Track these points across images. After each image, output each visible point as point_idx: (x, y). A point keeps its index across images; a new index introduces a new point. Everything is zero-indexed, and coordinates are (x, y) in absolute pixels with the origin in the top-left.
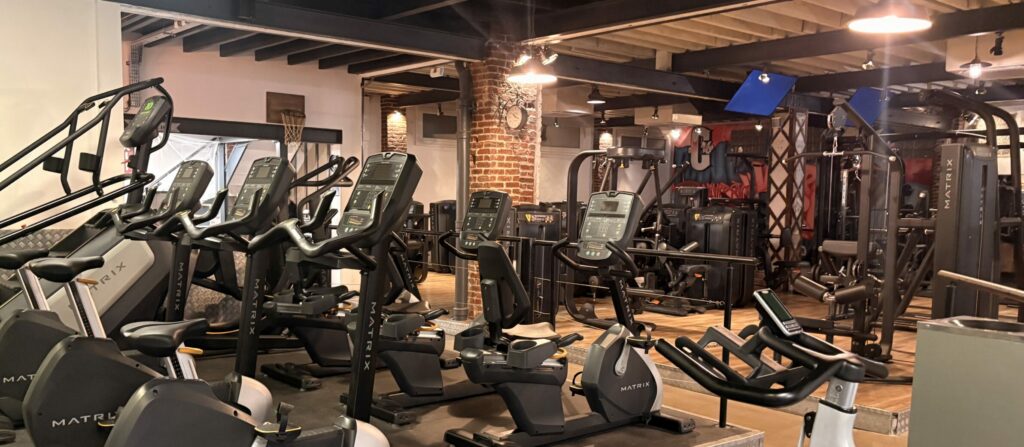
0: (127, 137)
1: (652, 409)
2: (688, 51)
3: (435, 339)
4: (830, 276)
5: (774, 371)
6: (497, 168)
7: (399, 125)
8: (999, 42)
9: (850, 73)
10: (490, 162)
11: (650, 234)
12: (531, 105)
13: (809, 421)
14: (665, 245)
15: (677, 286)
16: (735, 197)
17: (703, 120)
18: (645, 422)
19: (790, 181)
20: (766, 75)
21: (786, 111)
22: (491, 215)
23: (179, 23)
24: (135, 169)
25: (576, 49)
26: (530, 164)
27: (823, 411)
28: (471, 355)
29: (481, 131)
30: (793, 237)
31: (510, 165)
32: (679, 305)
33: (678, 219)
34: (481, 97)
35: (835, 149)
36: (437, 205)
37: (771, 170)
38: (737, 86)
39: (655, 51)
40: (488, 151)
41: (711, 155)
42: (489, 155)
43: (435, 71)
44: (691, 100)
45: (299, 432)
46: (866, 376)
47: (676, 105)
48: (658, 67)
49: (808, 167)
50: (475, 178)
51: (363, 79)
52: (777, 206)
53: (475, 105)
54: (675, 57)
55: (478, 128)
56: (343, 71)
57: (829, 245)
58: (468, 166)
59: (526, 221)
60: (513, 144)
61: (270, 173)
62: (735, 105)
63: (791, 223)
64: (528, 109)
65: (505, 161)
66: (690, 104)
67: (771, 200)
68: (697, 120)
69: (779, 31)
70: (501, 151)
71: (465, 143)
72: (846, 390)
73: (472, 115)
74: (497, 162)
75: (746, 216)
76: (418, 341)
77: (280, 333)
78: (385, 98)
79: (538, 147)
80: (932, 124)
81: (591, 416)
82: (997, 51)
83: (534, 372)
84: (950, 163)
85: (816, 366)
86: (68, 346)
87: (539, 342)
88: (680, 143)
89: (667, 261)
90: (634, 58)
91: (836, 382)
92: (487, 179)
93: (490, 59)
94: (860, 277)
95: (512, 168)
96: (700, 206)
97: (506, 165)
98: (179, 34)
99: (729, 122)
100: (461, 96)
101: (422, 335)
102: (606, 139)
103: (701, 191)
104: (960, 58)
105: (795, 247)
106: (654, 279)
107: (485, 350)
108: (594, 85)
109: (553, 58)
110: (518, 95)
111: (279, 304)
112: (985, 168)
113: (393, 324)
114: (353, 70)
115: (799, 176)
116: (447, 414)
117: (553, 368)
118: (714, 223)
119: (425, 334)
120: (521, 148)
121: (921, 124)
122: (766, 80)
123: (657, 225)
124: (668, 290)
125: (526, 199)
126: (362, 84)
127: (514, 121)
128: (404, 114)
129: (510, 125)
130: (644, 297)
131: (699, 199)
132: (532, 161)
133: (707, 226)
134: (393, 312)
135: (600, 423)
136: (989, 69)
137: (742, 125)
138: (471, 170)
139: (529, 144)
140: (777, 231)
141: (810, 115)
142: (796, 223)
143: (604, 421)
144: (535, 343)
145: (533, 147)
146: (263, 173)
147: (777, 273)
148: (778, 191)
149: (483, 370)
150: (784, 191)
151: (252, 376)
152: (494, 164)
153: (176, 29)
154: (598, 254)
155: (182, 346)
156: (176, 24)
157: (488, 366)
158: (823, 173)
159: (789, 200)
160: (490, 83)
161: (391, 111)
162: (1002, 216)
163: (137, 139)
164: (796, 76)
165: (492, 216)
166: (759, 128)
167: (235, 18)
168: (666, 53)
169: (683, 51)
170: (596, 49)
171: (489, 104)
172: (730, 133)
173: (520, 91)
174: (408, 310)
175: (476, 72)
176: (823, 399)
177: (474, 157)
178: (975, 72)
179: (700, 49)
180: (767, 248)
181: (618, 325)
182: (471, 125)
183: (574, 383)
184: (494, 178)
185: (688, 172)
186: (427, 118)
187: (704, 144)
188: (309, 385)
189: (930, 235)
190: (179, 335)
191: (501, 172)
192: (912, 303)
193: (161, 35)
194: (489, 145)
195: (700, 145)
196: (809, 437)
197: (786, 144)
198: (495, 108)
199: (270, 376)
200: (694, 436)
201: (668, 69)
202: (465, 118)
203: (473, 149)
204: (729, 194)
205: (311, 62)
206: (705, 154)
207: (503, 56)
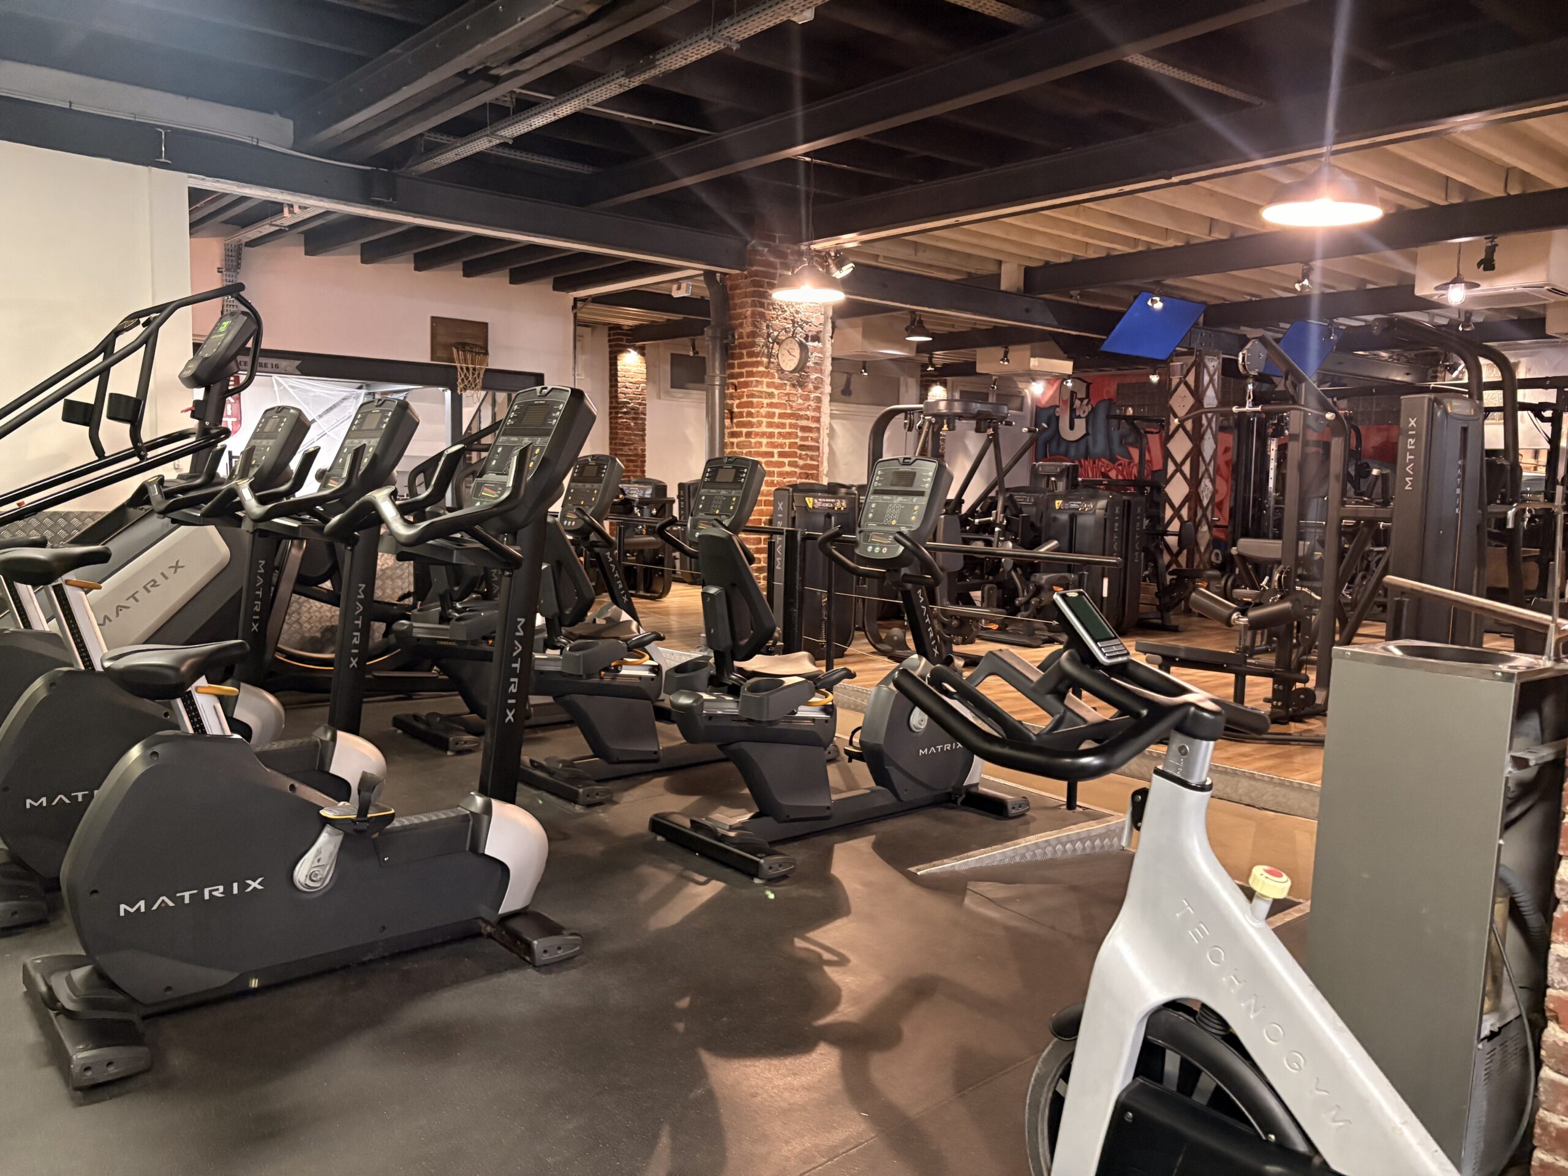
0: (189, 373)
1: (965, 784)
2: (1047, 263)
3: (646, 678)
4: (1248, 591)
5: (1085, 721)
6: (764, 429)
7: (634, 369)
8: (1490, 251)
9: (1281, 299)
10: (754, 420)
11: (988, 528)
12: (816, 338)
13: (1139, 802)
14: (1010, 544)
15: (1028, 602)
16: (1120, 477)
17: (1075, 367)
18: (955, 801)
19: (1195, 454)
20: (1158, 299)
21: (1190, 353)
22: (733, 492)
23: (291, 206)
24: (202, 420)
25: (885, 257)
26: (814, 425)
27: (1159, 787)
28: (685, 701)
29: (741, 375)
30: (1199, 535)
31: (783, 426)
32: (1031, 632)
33: (1034, 509)
34: (741, 325)
35: (1249, 402)
36: (689, 485)
37: (1169, 437)
38: (1119, 316)
39: (1000, 263)
40: (750, 404)
41: (1087, 418)
42: (753, 410)
43: (679, 288)
44: (1054, 336)
45: (392, 817)
46: (1226, 729)
47: (1037, 344)
48: (1004, 286)
49: (1221, 435)
50: (732, 443)
51: (576, 300)
52: (1177, 490)
53: (733, 336)
54: (1028, 272)
55: (736, 370)
56: (543, 288)
57: (1247, 546)
58: (723, 427)
59: (806, 507)
60: (788, 394)
61: (381, 422)
62: (1114, 343)
63: (1195, 514)
64: (810, 344)
65: (776, 420)
66: (1053, 344)
67: (1168, 481)
68: (1066, 366)
69: (1177, 235)
70: (770, 405)
71: (717, 392)
72: (1195, 752)
73: (728, 352)
74: (764, 420)
75: (1129, 501)
76: (619, 681)
77: (430, 670)
78: (615, 329)
79: (826, 399)
80: (1399, 378)
81: (873, 791)
82: (1488, 264)
83: (782, 726)
84: (1412, 423)
85: (1145, 712)
86: (51, 685)
87: (788, 681)
88: (1044, 402)
89: (1014, 568)
90: (969, 274)
91: (1178, 740)
92: (750, 445)
93: (755, 268)
94: (1285, 590)
95: (788, 430)
96: (1067, 487)
97: (778, 426)
98: (292, 227)
99: (1114, 372)
100: (713, 323)
101: (624, 671)
102: (937, 393)
103: (1068, 467)
104: (1438, 277)
105: (1202, 549)
106: (996, 593)
107: (710, 693)
108: (913, 312)
109: (847, 269)
110: (793, 322)
111: (415, 624)
112: (1465, 430)
113: (577, 654)
114: (562, 285)
115: (1208, 447)
116: (661, 790)
117: (813, 720)
118: (1083, 513)
119: (633, 670)
120: (800, 401)
121: (1384, 376)
122: (1159, 305)
123: (997, 515)
124: (1015, 611)
125: (807, 476)
126: (574, 307)
127: (789, 360)
128: (643, 354)
129: (783, 366)
130: (977, 619)
131: (1065, 479)
132: (817, 420)
133: (1073, 517)
134: (581, 637)
135: (887, 803)
136: (1476, 292)
137: (1131, 376)
138: (727, 431)
139: (812, 396)
140: (1175, 526)
141: (1224, 360)
142: (1204, 515)
143: (893, 799)
144: (783, 682)
145: (819, 400)
146: (372, 422)
147: (1174, 586)
148: (1179, 468)
149: (702, 724)
150: (1186, 468)
151: (354, 730)
152: (760, 424)
153: (287, 219)
154: (885, 550)
155: (202, 681)
156: (286, 210)
157: (711, 717)
158: (1243, 442)
159: (1194, 482)
160: (754, 305)
161: (622, 349)
162: (1489, 503)
163: (204, 376)
164: (1204, 303)
165: (735, 494)
166: (1155, 379)
167: (367, 201)
168: (1015, 266)
169: (1041, 264)
170: (913, 258)
171: (753, 334)
172: (1115, 387)
173: (798, 317)
174: (604, 635)
175: (735, 287)
176: (1160, 767)
177: (732, 413)
178: (1456, 295)
179: (1063, 260)
180: (1162, 552)
181: (916, 656)
182: (726, 366)
183: (851, 743)
184: (760, 444)
185: (1054, 444)
186: (677, 360)
187: (1077, 403)
188: (459, 747)
189: (1387, 530)
190: (191, 667)
191: (771, 435)
192: (1361, 631)
193: (266, 229)
194: (752, 395)
195: (1072, 404)
196: (1138, 829)
197: (1190, 401)
198: (761, 341)
199: (404, 731)
200: (1028, 823)
201: (1019, 290)
202: (717, 356)
203: (730, 402)
204: (1113, 474)
205: (497, 273)
206: (1079, 417)
207: (772, 265)
